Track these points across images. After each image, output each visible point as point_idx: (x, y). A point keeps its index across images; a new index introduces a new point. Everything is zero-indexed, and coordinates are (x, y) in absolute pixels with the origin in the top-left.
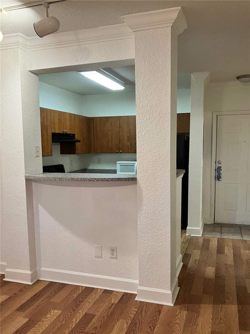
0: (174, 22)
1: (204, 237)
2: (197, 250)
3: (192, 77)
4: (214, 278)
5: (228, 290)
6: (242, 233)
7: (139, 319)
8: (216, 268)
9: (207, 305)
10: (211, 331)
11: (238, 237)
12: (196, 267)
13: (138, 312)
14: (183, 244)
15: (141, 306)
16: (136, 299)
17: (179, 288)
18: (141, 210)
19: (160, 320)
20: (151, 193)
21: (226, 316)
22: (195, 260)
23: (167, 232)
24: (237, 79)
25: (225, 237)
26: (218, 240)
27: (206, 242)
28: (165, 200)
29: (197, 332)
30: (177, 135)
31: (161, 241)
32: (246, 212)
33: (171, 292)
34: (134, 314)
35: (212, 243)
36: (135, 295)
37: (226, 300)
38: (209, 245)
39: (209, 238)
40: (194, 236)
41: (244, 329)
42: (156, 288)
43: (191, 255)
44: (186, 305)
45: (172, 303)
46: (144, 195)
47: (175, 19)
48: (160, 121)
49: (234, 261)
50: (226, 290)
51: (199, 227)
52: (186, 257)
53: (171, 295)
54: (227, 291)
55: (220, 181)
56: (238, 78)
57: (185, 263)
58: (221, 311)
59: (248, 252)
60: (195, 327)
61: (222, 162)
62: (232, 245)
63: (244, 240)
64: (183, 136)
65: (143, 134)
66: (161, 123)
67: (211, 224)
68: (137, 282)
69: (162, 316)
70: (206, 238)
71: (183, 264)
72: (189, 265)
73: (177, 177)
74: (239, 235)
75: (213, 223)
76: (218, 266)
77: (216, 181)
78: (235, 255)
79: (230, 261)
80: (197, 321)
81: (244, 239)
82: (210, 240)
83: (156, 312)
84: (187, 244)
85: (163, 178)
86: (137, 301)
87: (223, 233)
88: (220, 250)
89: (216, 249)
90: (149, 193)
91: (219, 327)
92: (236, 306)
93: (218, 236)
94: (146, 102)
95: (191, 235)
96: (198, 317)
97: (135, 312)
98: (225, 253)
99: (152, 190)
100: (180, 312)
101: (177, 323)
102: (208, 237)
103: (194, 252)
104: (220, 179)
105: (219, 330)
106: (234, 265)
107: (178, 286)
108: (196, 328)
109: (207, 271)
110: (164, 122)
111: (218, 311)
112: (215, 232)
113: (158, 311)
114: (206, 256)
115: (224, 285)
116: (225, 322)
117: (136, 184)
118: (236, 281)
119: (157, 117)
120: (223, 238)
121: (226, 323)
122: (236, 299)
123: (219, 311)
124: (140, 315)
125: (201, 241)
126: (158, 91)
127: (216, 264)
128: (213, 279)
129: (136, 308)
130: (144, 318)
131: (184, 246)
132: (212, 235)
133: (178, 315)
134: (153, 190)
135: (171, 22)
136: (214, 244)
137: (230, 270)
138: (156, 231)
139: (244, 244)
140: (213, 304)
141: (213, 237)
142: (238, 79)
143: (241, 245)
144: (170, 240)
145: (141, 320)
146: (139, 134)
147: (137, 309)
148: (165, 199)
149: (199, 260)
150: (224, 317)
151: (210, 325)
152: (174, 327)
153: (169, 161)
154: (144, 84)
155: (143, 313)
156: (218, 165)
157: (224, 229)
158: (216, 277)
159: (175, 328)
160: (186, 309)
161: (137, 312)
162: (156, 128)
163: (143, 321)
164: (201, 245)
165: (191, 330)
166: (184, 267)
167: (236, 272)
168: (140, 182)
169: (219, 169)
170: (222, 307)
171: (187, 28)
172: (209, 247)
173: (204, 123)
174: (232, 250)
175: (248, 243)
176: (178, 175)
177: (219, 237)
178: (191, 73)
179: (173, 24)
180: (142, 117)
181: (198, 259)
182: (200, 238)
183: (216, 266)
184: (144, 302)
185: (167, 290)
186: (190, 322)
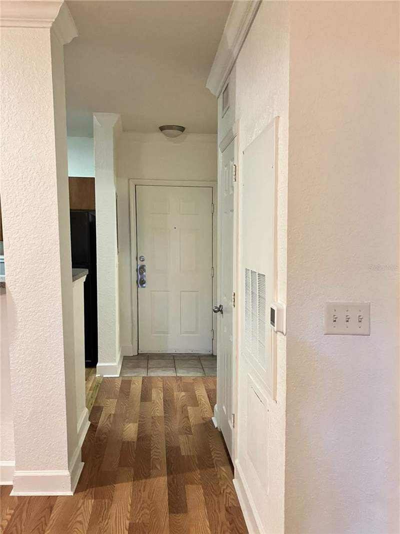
0: (55, 21)
1: (123, 377)
2: (112, 398)
3: (94, 120)
4: (135, 440)
5: (155, 455)
6: (176, 366)
7: (16, 527)
8: (139, 424)
9: (124, 484)
10: (129, 524)
11: (170, 373)
12: (110, 426)
13: (16, 515)
14: (91, 392)
15: (19, 505)
16: (12, 494)
17: (84, 463)
18: (15, 338)
19: (51, 522)
20: (31, 308)
21: (151, 497)
22: (108, 415)
23: (59, 372)
24: (160, 131)
25: (152, 374)
26: (143, 380)
27: (126, 384)
28: (54, 320)
29: (108, 531)
30: (70, 212)
31: (51, 388)
32: (181, 334)
33: (69, 473)
34: (9, 520)
35: (134, 386)
36: (9, 488)
37: (151, 471)
38: (130, 390)
39: (130, 379)
40: (107, 377)
41: (175, 511)
42: (44, 469)
43: (103, 407)
44: (94, 489)
45: (72, 491)
46: (18, 312)
47: (55, 18)
48: (40, 185)
49: (164, 410)
50: (151, 456)
51: (115, 361)
52: (95, 412)
53: (70, 477)
54: (154, 457)
55: (144, 287)
56: (162, 129)
57: (93, 421)
58: (144, 491)
59: (183, 394)
60: (106, 522)
61: (145, 257)
62: (162, 386)
63: (178, 377)
64: (86, 214)
65: (13, 206)
66: (42, 189)
67: (133, 356)
68: (12, 464)
69: (53, 516)
70: (126, 379)
71: (91, 424)
72: (99, 425)
73: (73, 281)
74: (172, 370)
75: (137, 354)
76: (142, 421)
77: (138, 287)
78: (165, 401)
79: (158, 411)
80: (110, 512)
81: (178, 375)
82: (131, 381)
83: (45, 509)
84: (97, 391)
85: (50, 282)
86: (13, 497)
87: (150, 368)
88: (145, 396)
89: (140, 393)
90: (28, 309)
91: (141, 514)
92: (166, 478)
93: (143, 373)
94: (15, 151)
95: (104, 376)
96: (111, 504)
97: (10, 517)
98: (153, 399)
99: (32, 303)
100: (83, 503)
101: (78, 522)
102: (129, 377)
103: (107, 403)
104: (144, 285)
105: (141, 519)
106: (165, 417)
107: (82, 461)
108: (107, 524)
109: (125, 430)
110: (47, 188)
111: (140, 490)
112: (139, 367)
113: (48, 508)
114: (125, 407)
115: (150, 450)
116: (149, 506)
117: (5, 293)
118: (166, 441)
119: (35, 179)
120: (150, 377)
121: (151, 507)
122: (165, 468)
123: (142, 491)
124: (18, 519)
125: (118, 384)
126: (35, 135)
127: (139, 417)
128: (134, 442)
129: (12, 509)
130: (25, 523)
131: (92, 394)
132: (134, 373)
133: (80, 507)
134: (34, 303)
135: (49, 20)
136: (137, 387)
137: (159, 424)
138: (41, 373)
139: (178, 383)
140: (133, 481)
141: (136, 377)
142: (162, 131)
143: (174, 385)
144: (64, 385)
145: (19, 527)
146: (5, 205)
147: (13, 511)
148: (54, 318)
149: (114, 415)
150: (149, 498)
151: (129, 515)
152: (74, 529)
153: (58, 253)
154: (10, 119)
155: (24, 515)
156: (140, 263)
157: (152, 363)
158: (139, 438)
159: (76, 530)
160: (93, 496)
161: (13, 515)
162: (35, 196)
163: (23, 527)
164: (118, 390)
165: (100, 528)
166: (93, 428)
167: (167, 427)
168: (11, 290)
169: (141, 270)
170: (145, 482)
171: (77, 36)
172: (129, 392)
173: (117, 196)
174: (162, 393)
175: (183, 381)
176: (75, 277)
177: (144, 375)
178: (93, 113)
179: (53, 25)
180: (9, 176)
181: (113, 413)
182: (117, 379)
183: (139, 421)
184: (25, 496)
185: (62, 470)
186: (98, 516)
